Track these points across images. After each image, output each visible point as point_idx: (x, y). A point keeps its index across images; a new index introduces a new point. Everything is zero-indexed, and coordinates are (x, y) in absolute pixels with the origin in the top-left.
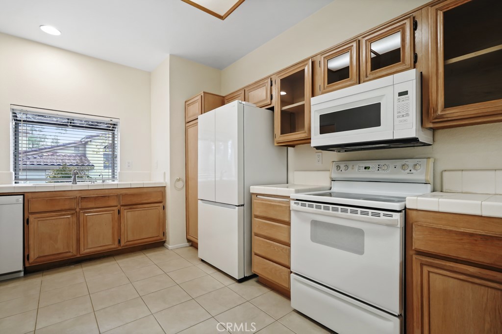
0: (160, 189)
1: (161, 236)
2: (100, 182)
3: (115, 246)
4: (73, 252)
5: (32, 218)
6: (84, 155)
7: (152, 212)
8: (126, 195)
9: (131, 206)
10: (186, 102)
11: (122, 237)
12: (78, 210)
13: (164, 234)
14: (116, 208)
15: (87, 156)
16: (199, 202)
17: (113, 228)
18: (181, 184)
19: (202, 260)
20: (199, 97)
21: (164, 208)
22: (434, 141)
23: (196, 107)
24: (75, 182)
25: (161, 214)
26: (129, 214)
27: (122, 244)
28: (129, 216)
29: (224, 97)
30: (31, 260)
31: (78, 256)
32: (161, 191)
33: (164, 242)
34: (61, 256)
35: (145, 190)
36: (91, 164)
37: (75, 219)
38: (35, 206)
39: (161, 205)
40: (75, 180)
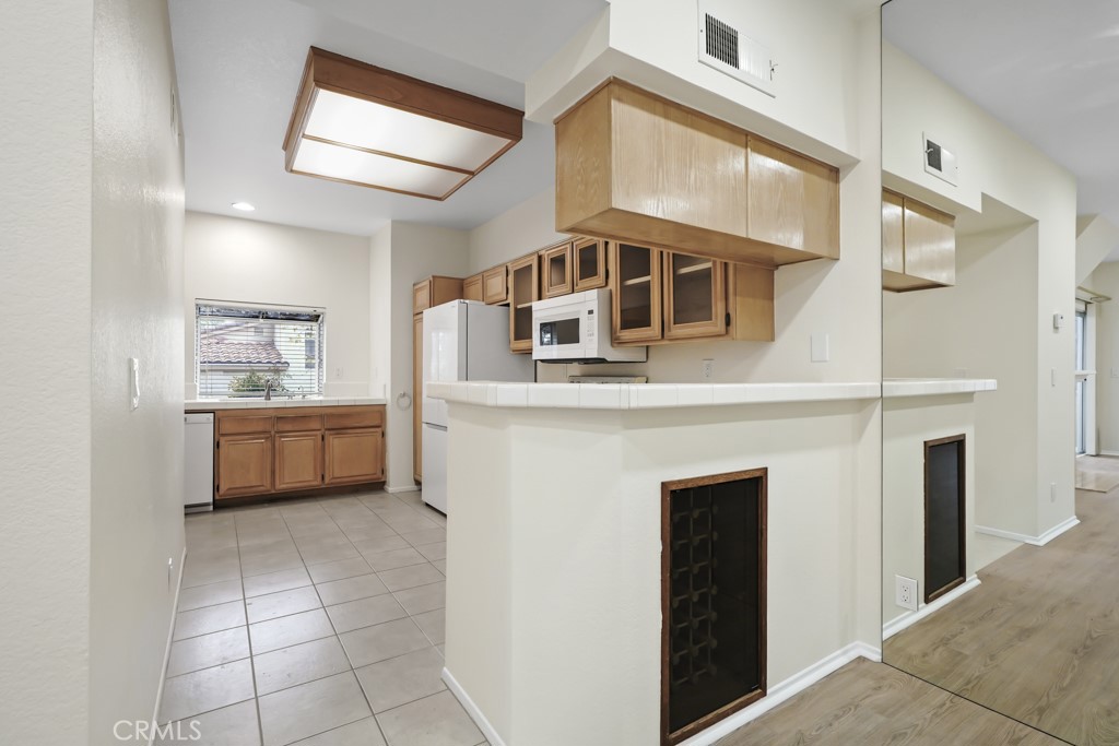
0: (378, 408)
1: (379, 474)
2: (299, 398)
3: (317, 483)
4: (266, 487)
5: (223, 441)
6: (272, 344)
7: (368, 440)
8: (331, 416)
9: (339, 430)
10: (414, 285)
11: (327, 471)
12: (273, 433)
13: (383, 472)
14: (318, 433)
15: (276, 344)
16: (424, 426)
17: (315, 459)
18: (406, 402)
19: (427, 505)
20: (427, 283)
21: (383, 434)
22: (647, 357)
23: (424, 296)
24: (268, 397)
25: (380, 442)
26: (336, 440)
27: (327, 480)
28: (336, 444)
29: (463, 280)
30: (221, 492)
31: (273, 492)
32: (380, 410)
33: (384, 483)
34: (254, 489)
35: (358, 409)
36: (283, 360)
37: (269, 444)
38: (227, 427)
39: (379, 430)
40: (268, 393)
